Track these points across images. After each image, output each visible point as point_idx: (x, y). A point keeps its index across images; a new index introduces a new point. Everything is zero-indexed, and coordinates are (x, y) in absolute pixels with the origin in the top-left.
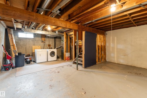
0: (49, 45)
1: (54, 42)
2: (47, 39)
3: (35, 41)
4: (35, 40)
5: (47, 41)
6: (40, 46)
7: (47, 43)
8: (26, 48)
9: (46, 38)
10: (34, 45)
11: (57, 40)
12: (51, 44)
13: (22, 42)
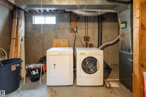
0: (87, 39)
1: (97, 30)
2: (82, 25)
3: (59, 31)
4: (59, 28)
5: (81, 29)
6: (67, 40)
7: (81, 33)
8: (43, 44)
9: (80, 22)
10: (57, 37)
11: (105, 24)
12: (91, 36)
13: (38, 32)
